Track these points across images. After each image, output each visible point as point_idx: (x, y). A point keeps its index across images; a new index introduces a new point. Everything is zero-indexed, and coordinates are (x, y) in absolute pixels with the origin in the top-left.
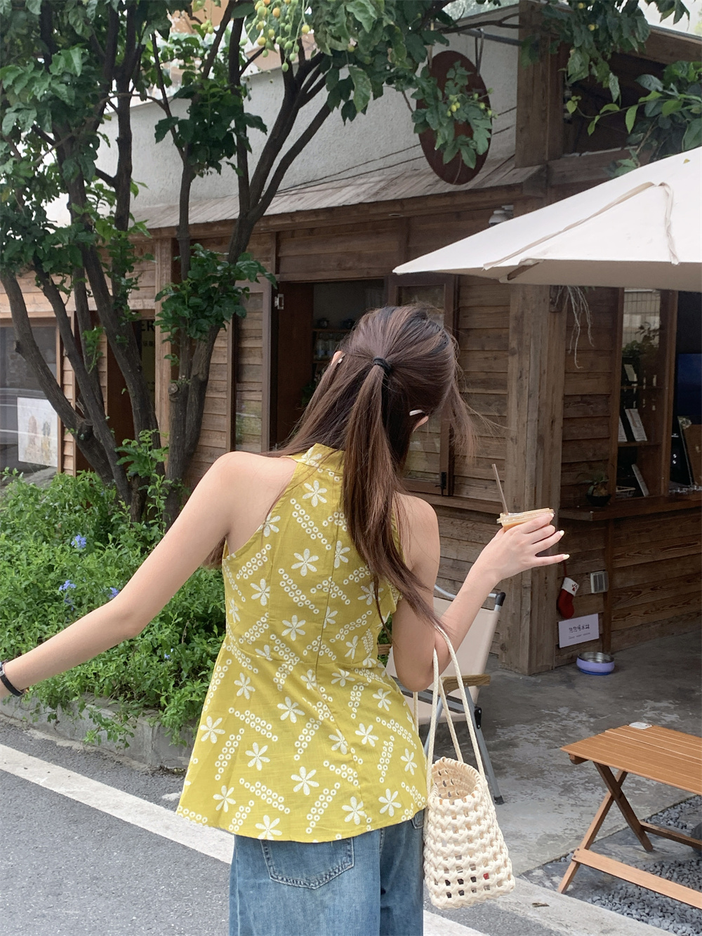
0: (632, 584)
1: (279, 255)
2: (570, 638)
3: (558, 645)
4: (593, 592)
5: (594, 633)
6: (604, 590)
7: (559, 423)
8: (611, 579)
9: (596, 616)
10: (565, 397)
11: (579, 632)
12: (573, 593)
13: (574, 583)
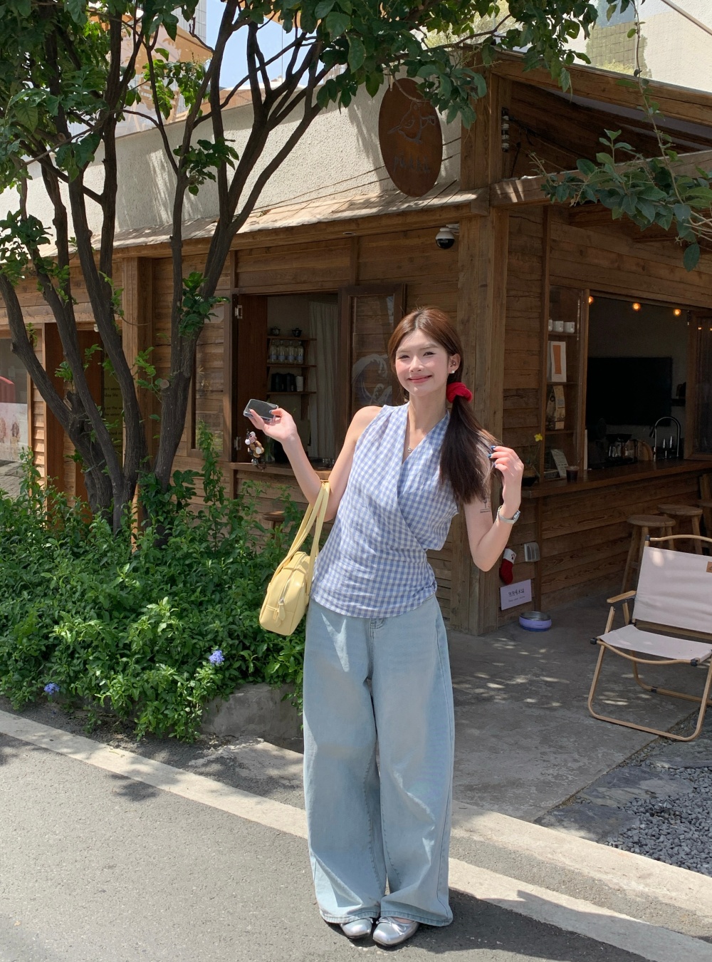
0: (556, 553)
1: (239, 271)
2: (510, 601)
3: (500, 608)
4: (527, 560)
5: (527, 596)
6: (536, 559)
7: (500, 415)
8: (541, 549)
9: (529, 581)
10: (505, 391)
11: (516, 596)
12: (512, 561)
13: (512, 553)
